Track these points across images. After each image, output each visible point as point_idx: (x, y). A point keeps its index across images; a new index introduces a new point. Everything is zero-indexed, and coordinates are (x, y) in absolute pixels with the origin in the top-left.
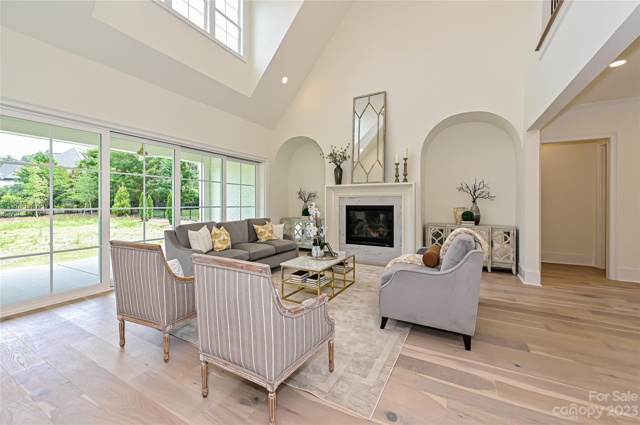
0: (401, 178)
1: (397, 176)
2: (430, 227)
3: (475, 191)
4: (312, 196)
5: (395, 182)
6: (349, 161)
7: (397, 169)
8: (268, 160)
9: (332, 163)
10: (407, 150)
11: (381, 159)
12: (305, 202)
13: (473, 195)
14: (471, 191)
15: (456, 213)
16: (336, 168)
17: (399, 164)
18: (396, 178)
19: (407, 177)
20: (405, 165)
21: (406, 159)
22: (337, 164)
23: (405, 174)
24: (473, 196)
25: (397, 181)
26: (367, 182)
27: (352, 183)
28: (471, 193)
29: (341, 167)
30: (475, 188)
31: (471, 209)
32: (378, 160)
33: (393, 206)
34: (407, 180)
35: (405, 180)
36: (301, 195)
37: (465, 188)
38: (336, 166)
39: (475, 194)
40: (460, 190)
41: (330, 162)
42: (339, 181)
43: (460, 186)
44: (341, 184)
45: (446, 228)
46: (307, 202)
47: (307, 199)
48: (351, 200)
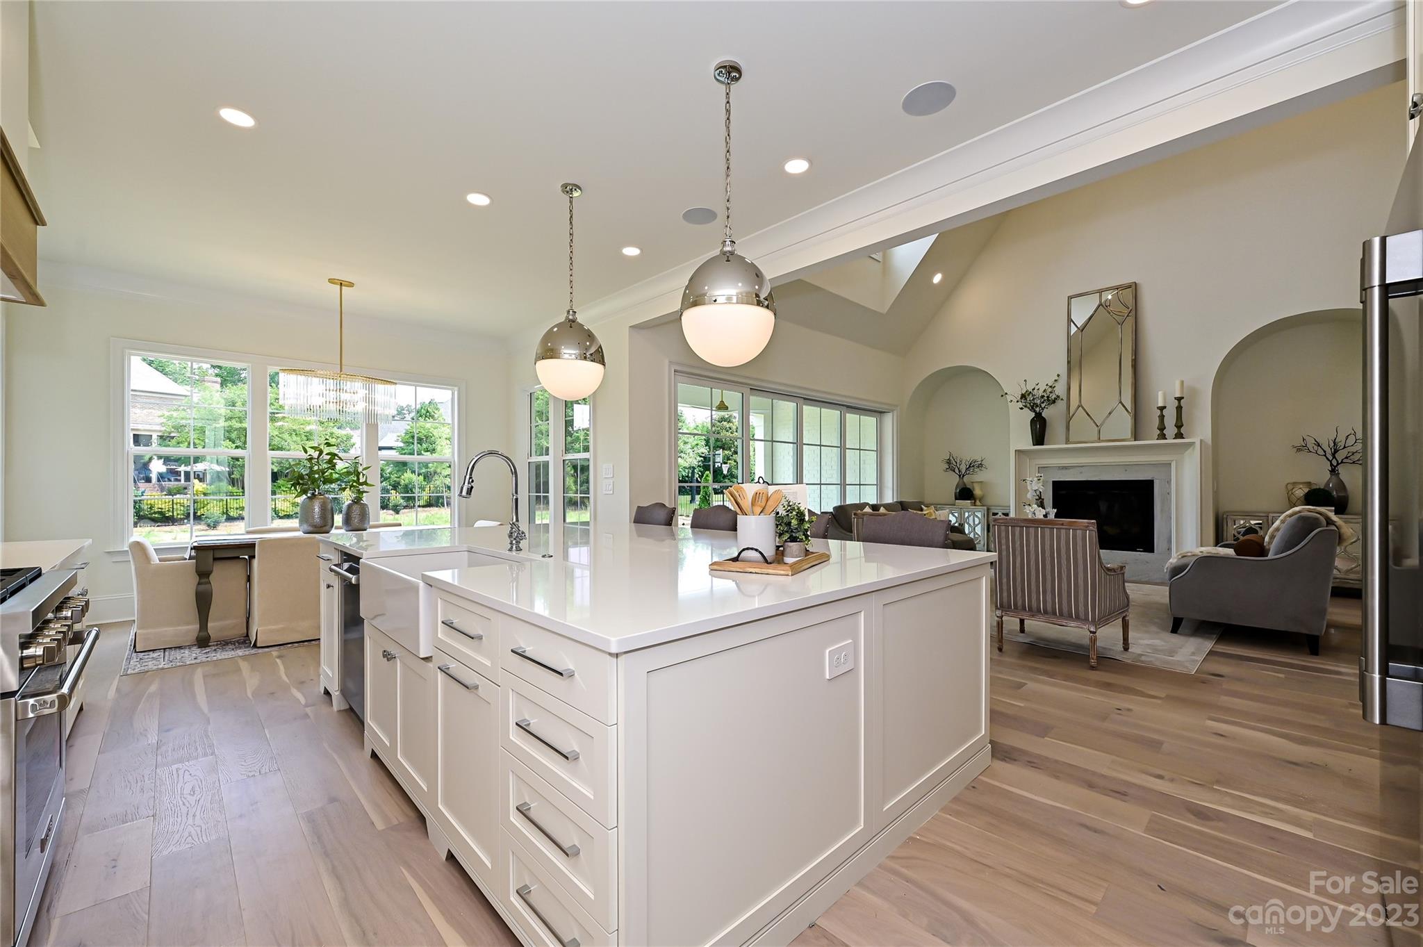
0: (1171, 430)
1: (1162, 428)
2: (1232, 517)
3: (1336, 451)
4: (974, 466)
5: (1157, 439)
6: (1061, 405)
7: (1162, 417)
8: (899, 408)
9: (1026, 410)
10: (1182, 382)
11: (1128, 401)
12: (960, 476)
13: (1331, 458)
14: (1325, 452)
15: (1290, 493)
16: (1033, 418)
17: (1165, 407)
18: (1159, 432)
19: (1182, 430)
20: (1179, 408)
21: (1179, 399)
22: (1035, 411)
23: (1180, 424)
24: (1331, 462)
25: (1163, 436)
26: (1099, 440)
27: (1067, 441)
28: (1325, 455)
29: (1043, 415)
30: (1334, 446)
31: (1328, 484)
32: (1121, 402)
33: (1153, 481)
34: (1182, 434)
35: (1179, 435)
36: (951, 465)
37: (1310, 446)
38: (1033, 415)
39: (1334, 457)
40: (1299, 450)
41: (1022, 409)
42: (1039, 438)
43: (1300, 442)
44: (1043, 445)
45: (1268, 520)
46: (963, 476)
47: (963, 471)
48: (1064, 471)
